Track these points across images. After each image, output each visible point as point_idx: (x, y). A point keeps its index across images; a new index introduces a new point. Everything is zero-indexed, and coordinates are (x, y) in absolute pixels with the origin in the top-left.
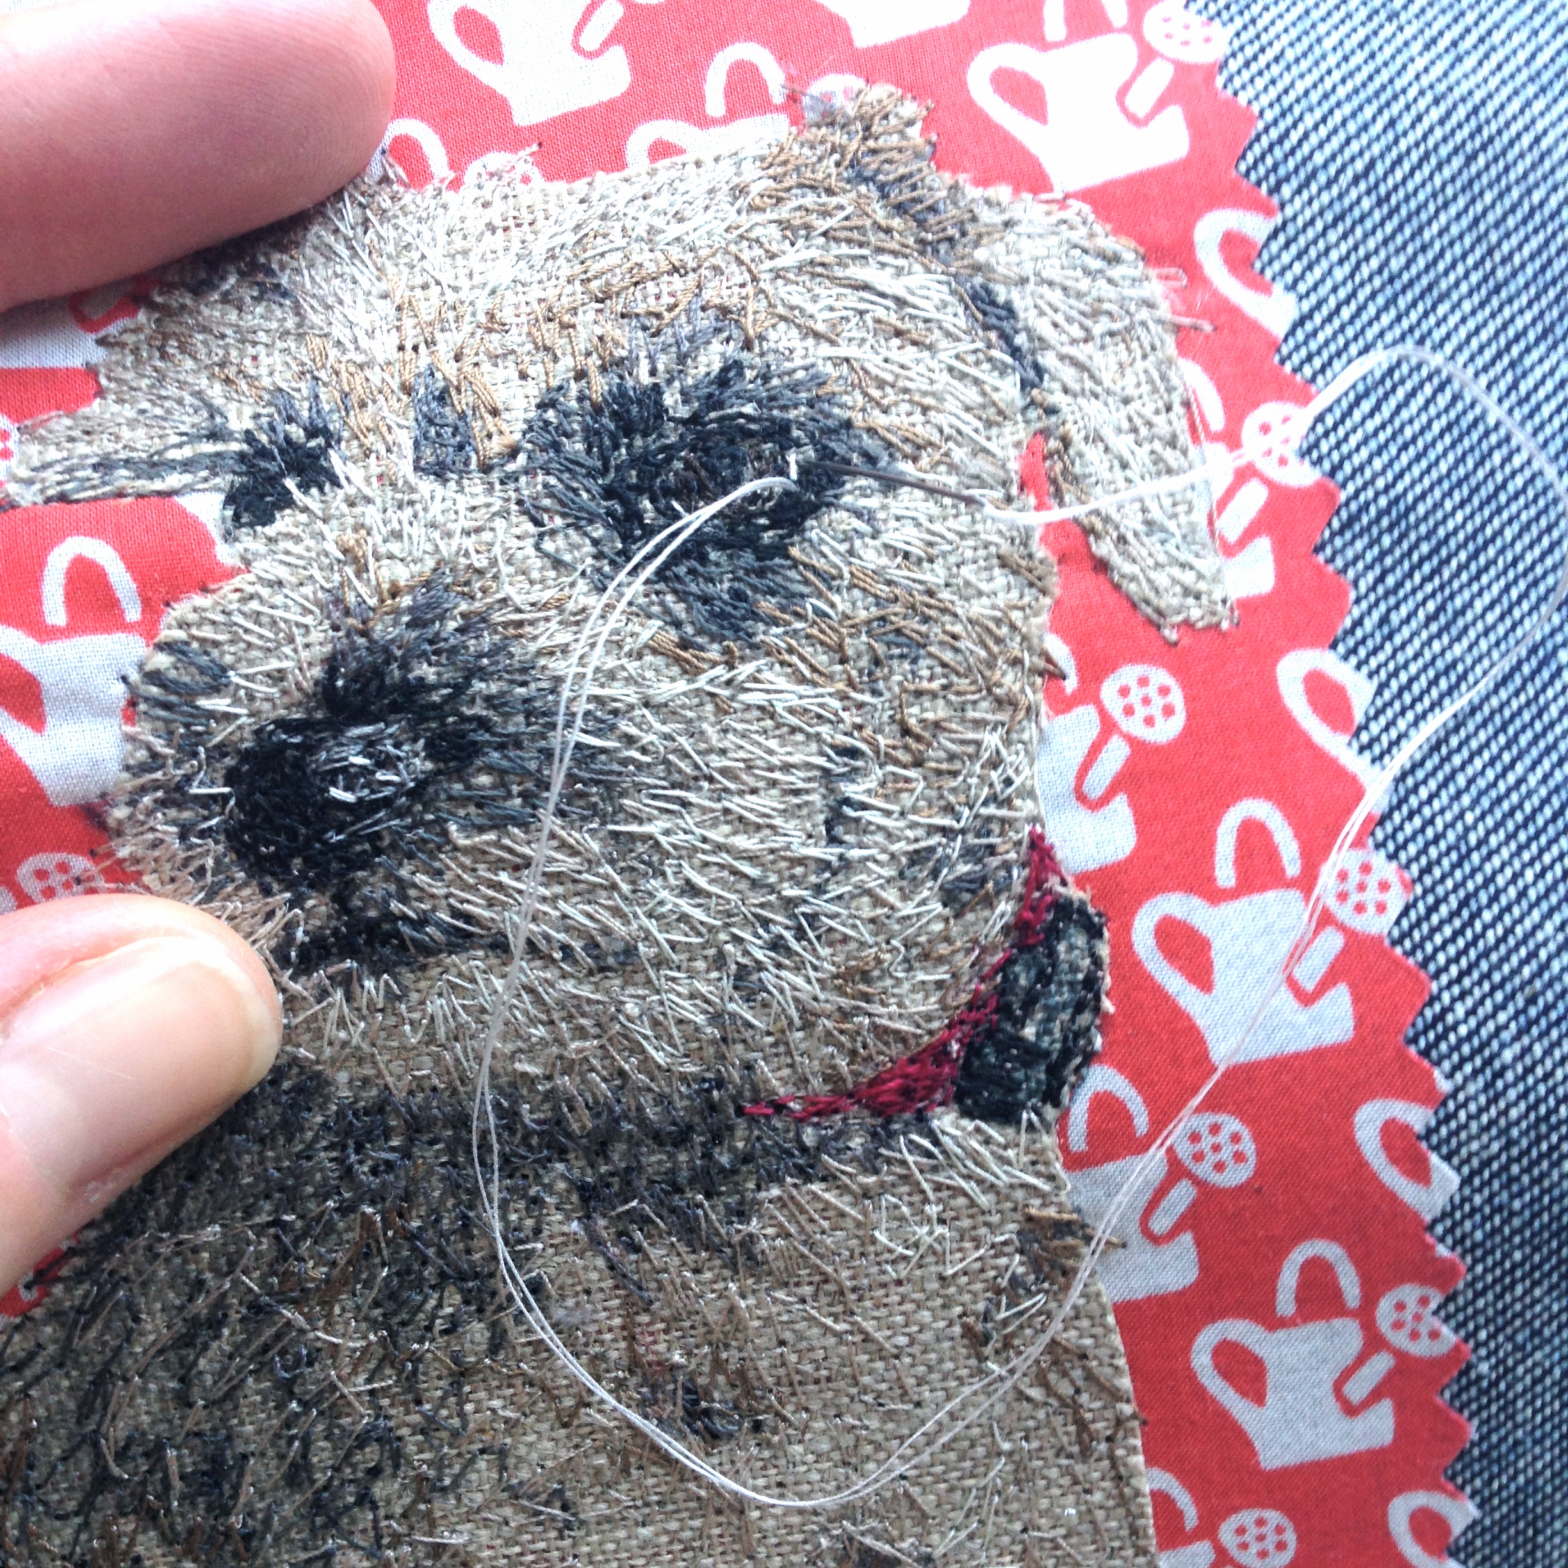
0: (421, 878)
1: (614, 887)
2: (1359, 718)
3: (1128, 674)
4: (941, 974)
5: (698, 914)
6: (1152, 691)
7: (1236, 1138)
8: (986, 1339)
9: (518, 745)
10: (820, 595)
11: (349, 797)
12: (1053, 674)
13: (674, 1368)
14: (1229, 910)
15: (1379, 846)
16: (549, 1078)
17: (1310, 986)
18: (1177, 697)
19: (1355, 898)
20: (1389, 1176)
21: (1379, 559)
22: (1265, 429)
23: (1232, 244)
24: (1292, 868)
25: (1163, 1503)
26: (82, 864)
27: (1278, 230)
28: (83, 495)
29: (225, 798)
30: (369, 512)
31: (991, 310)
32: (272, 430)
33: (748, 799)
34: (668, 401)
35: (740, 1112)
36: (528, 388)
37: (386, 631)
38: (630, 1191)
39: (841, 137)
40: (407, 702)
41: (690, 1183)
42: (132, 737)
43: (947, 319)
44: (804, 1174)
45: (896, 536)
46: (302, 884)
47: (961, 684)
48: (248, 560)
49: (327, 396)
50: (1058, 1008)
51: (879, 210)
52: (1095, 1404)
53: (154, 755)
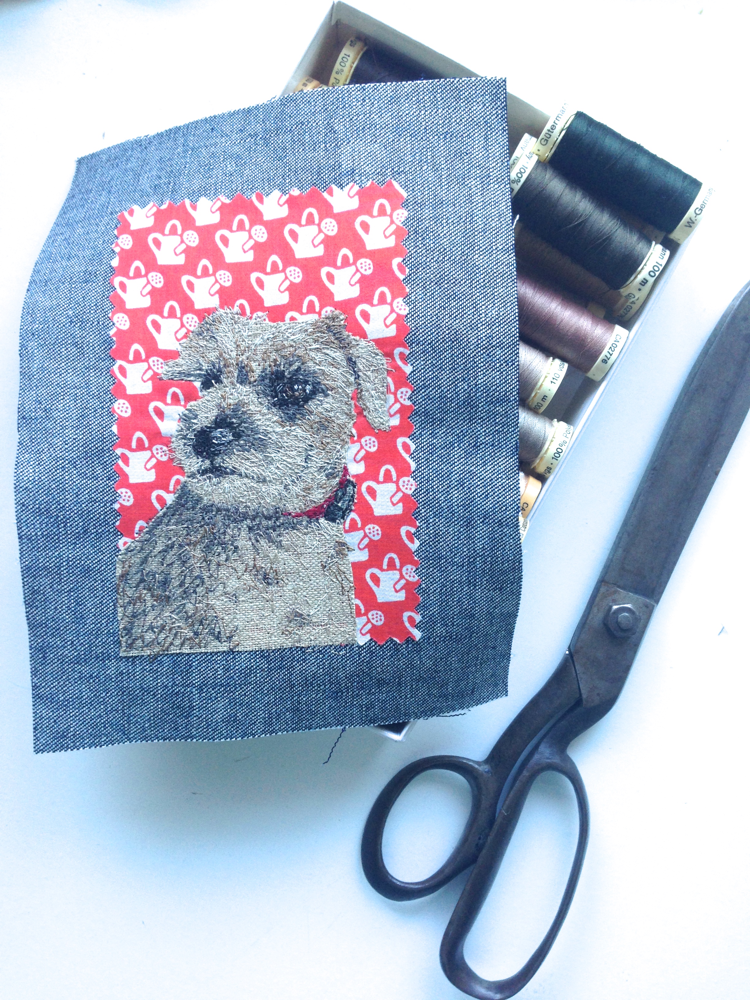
0: (227, 460)
1: (264, 466)
2: (412, 452)
3: (367, 438)
4: (324, 491)
5: (279, 473)
6: (371, 442)
7: (377, 530)
8: (325, 567)
9: (249, 436)
10: (309, 415)
11: (216, 442)
12: (352, 436)
13: (262, 568)
14: (381, 486)
15: (412, 477)
16: (246, 503)
17: (395, 502)
18: (376, 444)
19: (406, 486)
20: (407, 541)
21: (421, 421)
22: (402, 393)
23: (401, 355)
24: (394, 479)
25: (357, 607)
26: (165, 448)
27: (411, 353)
28: (175, 379)
29: (193, 439)
30: (227, 389)
31: (351, 362)
32: (211, 370)
33: (291, 452)
34: (286, 374)
35: (282, 514)
36: (260, 368)
37: (228, 412)
38: (258, 529)
39: (328, 321)
40: (230, 426)
41: (271, 528)
42: (179, 425)
43: (342, 363)
44: (293, 528)
45: (326, 406)
46: (205, 458)
47: (334, 436)
48: (204, 395)
49: (222, 364)
50: (346, 500)
51: (333, 338)
52: (345, 583)
53: (182, 429)
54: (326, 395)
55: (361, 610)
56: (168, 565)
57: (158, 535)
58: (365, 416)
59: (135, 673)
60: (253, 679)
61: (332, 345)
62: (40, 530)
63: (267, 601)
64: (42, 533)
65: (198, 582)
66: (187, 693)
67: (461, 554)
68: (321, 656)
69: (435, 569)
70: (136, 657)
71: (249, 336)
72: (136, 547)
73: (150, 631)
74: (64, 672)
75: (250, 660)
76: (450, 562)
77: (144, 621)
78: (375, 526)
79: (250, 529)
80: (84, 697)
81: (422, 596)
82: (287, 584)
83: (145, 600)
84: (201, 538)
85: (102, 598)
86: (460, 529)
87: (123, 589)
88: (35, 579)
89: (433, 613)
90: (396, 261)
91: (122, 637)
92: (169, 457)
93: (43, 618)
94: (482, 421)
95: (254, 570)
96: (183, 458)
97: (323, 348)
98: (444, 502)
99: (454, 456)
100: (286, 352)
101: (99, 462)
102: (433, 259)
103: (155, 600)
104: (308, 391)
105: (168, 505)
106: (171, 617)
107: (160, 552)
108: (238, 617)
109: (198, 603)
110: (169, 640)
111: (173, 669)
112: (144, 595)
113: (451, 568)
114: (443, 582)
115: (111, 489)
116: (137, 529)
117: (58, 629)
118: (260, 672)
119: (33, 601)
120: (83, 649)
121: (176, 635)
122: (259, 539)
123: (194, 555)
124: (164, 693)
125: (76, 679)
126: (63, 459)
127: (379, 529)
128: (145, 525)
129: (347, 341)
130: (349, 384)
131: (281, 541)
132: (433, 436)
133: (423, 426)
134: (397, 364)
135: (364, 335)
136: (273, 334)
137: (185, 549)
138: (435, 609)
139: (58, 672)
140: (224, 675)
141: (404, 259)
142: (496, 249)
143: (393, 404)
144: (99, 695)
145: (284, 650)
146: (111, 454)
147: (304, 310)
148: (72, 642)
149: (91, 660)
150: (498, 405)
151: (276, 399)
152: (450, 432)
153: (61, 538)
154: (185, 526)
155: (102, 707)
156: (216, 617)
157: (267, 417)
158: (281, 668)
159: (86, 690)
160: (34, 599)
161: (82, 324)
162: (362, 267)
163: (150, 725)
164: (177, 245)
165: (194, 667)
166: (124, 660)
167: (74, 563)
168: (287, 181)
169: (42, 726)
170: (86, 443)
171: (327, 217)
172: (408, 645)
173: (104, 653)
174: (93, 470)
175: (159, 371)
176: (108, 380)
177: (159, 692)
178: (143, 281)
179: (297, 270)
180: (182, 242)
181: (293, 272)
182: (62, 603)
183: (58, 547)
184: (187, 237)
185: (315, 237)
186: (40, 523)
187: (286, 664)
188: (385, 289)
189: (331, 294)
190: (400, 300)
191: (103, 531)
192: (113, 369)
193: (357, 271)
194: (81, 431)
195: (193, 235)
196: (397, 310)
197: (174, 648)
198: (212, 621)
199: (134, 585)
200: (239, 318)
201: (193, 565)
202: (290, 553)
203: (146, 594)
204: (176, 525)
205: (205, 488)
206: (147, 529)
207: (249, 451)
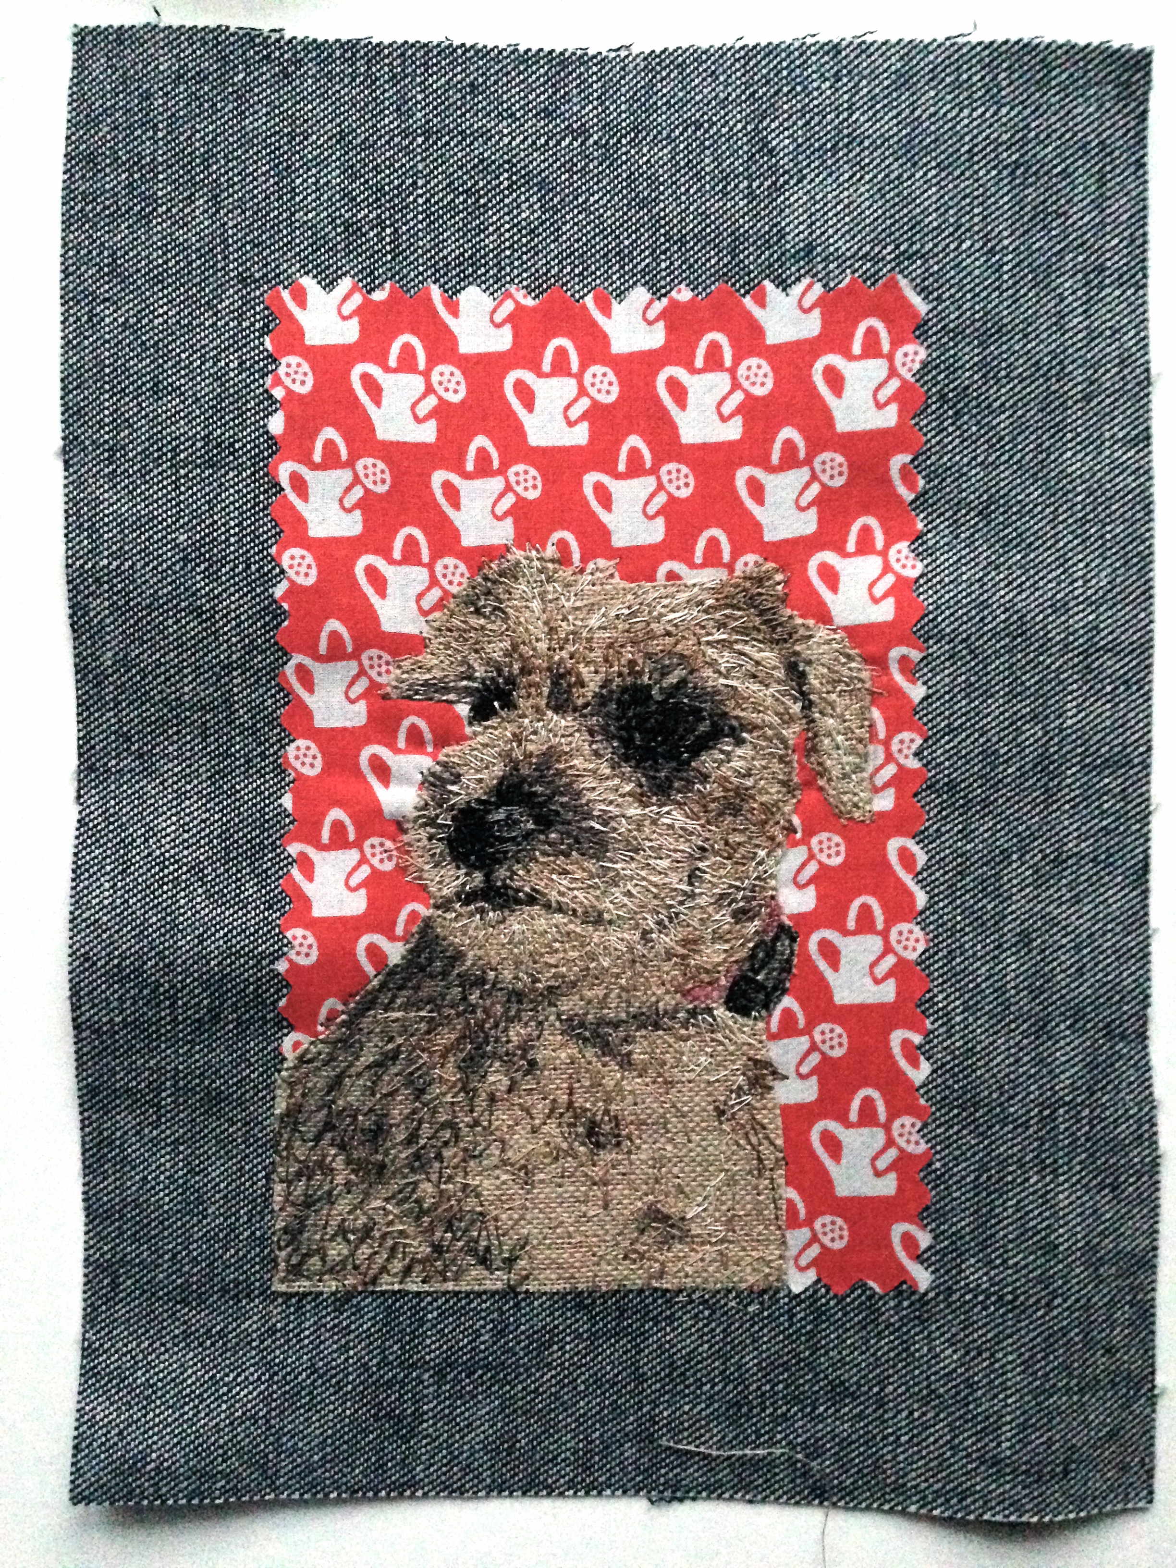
0: (521, 872)
1: (599, 888)
2: (919, 868)
3: (824, 836)
4: (726, 947)
5: (630, 904)
6: (832, 844)
7: (840, 1036)
8: (723, 1112)
9: (569, 824)
10: (701, 783)
11: (498, 834)
13: (586, 1110)
14: (850, 939)
15: (918, 923)
17: (880, 977)
18: (842, 848)
19: (904, 943)
20: (903, 1063)
21: (941, 804)
22: (902, 742)
23: (904, 660)
24: (880, 927)
25: (791, 1204)
26: (389, 844)
27: (924, 658)
28: (416, 697)
29: (449, 826)
30: (526, 721)
31: (795, 673)
32: (493, 678)
33: (658, 862)
34: (653, 693)
36: (598, 678)
37: (525, 771)
38: (582, 1025)
39: (748, 584)
40: (528, 800)
42: (419, 796)
43: (776, 673)
44: (657, 1026)
45: (736, 764)
46: (472, 868)
47: (753, 828)
48: (475, 734)
49: (516, 667)
50: (774, 969)
51: (757, 621)
52: (765, 1150)
53: (427, 804)
54: (740, 742)
56: (385, 1096)
57: (366, 1031)
58: (821, 789)
59: (302, 1331)
60: (555, 1356)
61: (755, 635)
62: (121, 1013)
63: (595, 1184)
64: (124, 1019)
65: (447, 1134)
67: (1023, 1099)
69: (963, 1128)
70: (305, 1295)
71: (575, 609)
72: (320, 1054)
73: (339, 1239)
74: (152, 1320)
75: (551, 1313)
77: (329, 1215)
78: (834, 1026)
79: (564, 1024)
80: (189, 1382)
81: (933, 1188)
82: (638, 1148)
83: (332, 1170)
84: (457, 1039)
85: (243, 1159)
86: (1021, 1041)
87: (288, 1142)
88: (106, 1114)
89: (958, 1232)
90: (899, 461)
91: (280, 1249)
92: (397, 864)
93: (118, 1198)
94: (1072, 808)
95: (570, 1114)
96: (427, 867)
97: (736, 641)
98: (987, 979)
99: (1010, 881)
100: (656, 646)
101: (253, 871)
102: (975, 459)
103: (353, 1171)
105: (390, 967)
106: (384, 1209)
107: (369, 1067)
108: (529, 1215)
109: (446, 1182)
110: (380, 1260)
111: (385, 1326)
112: (330, 1158)
113: (1001, 1129)
114: (980, 1160)
115: (273, 928)
116: (323, 1013)
117: (146, 1226)
118: (572, 1341)
119: (98, 1160)
120: (195, 1270)
121: (393, 1249)
122: (581, 1046)
123: (441, 1077)
125: (176, 1336)
126: (176, 862)
127: (845, 1036)
128: (340, 1007)
129: (789, 629)
130: (788, 719)
131: (629, 1054)
132: (965, 837)
133: (945, 813)
134: (892, 679)
135: (824, 617)
136: (629, 608)
137: (421, 1062)
138: (964, 1222)
139: (139, 1321)
140: (495, 1343)
141: (916, 458)
143: (882, 766)
144: (222, 1379)
145: (626, 1295)
146: (279, 855)
147: (698, 558)
148: (174, 1256)
149: (212, 1295)
151: (630, 746)
152: (1003, 828)
153: (163, 1031)
154: (425, 1013)
156: (481, 1214)
157: (610, 783)
158: (617, 1334)
159: (196, 1364)
160: (102, 1157)
161: (211, 566)
162: (824, 471)
163: (324, 1457)
164: (417, 396)
165: (429, 1325)
166: (280, 1300)
167: (189, 1082)
168: (663, 265)
169: (91, 1444)
170: (228, 830)
171: (751, 354)
172: (900, 1303)
173: (240, 1283)
174: (239, 887)
175: (382, 680)
176: (273, 696)
177: (351, 1378)
178: (345, 476)
179: (685, 470)
180: (429, 390)
181: (674, 475)
182: (158, 1167)
183: (156, 1048)
184: (439, 378)
185: (724, 398)
186: (120, 998)
187: (630, 1325)
188: (872, 522)
189: (758, 527)
190: (903, 546)
191: (252, 1017)
192: (284, 673)
193: (814, 477)
194: (217, 804)
195: (452, 374)
196: (897, 567)
197: (389, 1279)
198: (473, 1222)
199: (310, 1136)
200: (555, 571)
201: (437, 1098)
202: (648, 1080)
203: (335, 1155)
204: (405, 1010)
205: (470, 932)
206: (344, 1017)
207: (567, 855)
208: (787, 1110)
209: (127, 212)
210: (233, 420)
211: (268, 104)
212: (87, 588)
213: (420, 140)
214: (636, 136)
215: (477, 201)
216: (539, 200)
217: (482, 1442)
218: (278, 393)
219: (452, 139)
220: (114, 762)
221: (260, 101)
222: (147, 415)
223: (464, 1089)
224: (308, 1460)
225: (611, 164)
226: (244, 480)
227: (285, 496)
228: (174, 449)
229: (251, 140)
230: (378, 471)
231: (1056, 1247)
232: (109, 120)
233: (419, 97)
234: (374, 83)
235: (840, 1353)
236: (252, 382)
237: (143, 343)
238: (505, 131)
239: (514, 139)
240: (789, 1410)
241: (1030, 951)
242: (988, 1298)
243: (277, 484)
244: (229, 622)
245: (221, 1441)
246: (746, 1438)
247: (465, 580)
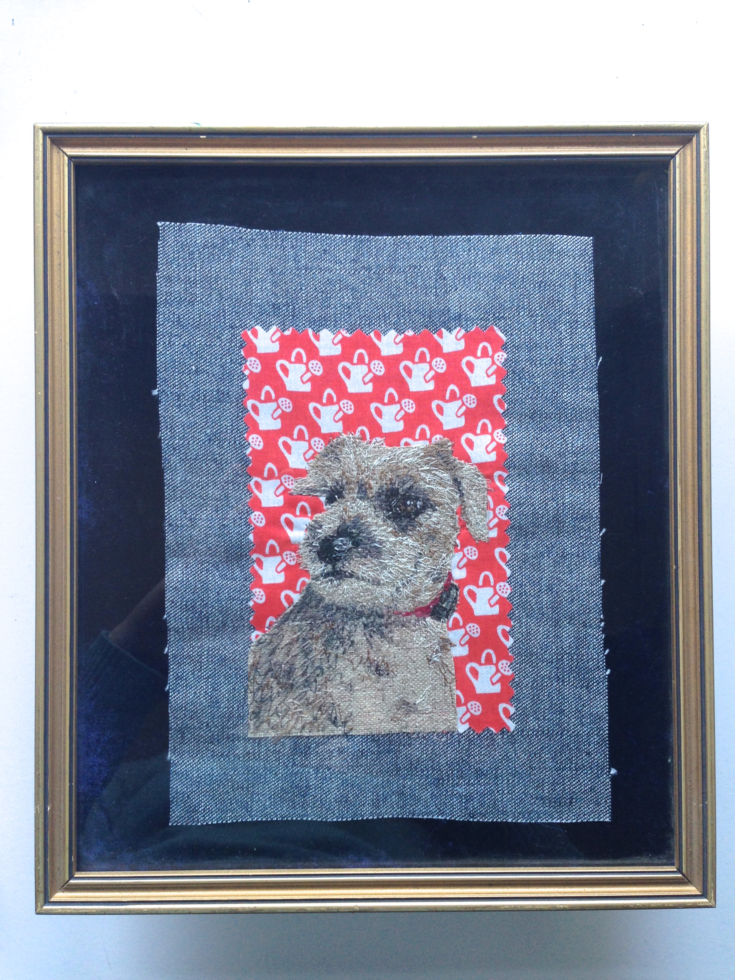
0: (347, 565)
1: (378, 570)
2: (507, 560)
3: (469, 548)
4: (430, 593)
6: (473, 551)
7: (477, 628)
9: (366, 544)
10: (419, 527)
11: (337, 549)
12: (456, 546)
13: (375, 660)
14: (480, 589)
15: (507, 582)
16: (362, 603)
17: (492, 604)
18: (477, 553)
19: (502, 590)
20: (502, 639)
21: (516, 534)
22: (500, 509)
23: (500, 477)
24: (492, 584)
25: (458, 697)
26: (293, 554)
27: (508, 475)
28: (304, 494)
29: (318, 546)
30: (349, 503)
31: (457, 482)
32: (335, 486)
33: (403, 559)
34: (400, 491)
35: (393, 613)
36: (377, 485)
37: (348, 523)
38: (373, 626)
40: (350, 535)
41: (383, 625)
42: (306, 534)
43: (449, 483)
44: (403, 626)
45: (434, 519)
46: (328, 563)
47: (440, 545)
48: (328, 509)
49: (344, 481)
50: (450, 602)
51: (441, 461)
52: (448, 676)
53: (308, 537)
54: (434, 510)
55: (461, 700)
56: (293, 656)
57: (285, 630)
58: (468, 529)
59: (261, 753)
60: (364, 761)
61: (440, 467)
62: (186, 624)
63: (379, 690)
64: (188, 626)
65: (318, 672)
66: (305, 773)
67: (551, 652)
68: (425, 742)
69: (527, 664)
71: (368, 458)
72: (266, 640)
73: (275, 715)
74: (199, 751)
75: (362, 744)
76: (540, 659)
77: (271, 706)
78: (475, 625)
79: (365, 626)
80: (215, 775)
81: (515, 689)
82: (396, 675)
83: (272, 687)
84: (322, 633)
85: (235, 684)
86: (549, 629)
87: (253, 676)
88: (179, 666)
89: (526, 706)
90: (497, 397)
91: (251, 720)
93: (184, 702)
94: (568, 535)
95: (368, 662)
96: (309, 563)
97: (433, 470)
98: (536, 604)
99: (544, 564)
100: (400, 472)
101: (238, 565)
102: (528, 396)
103: (280, 687)
104: (418, 507)
105: (295, 604)
106: (293, 702)
107: (286, 645)
108: (352, 704)
109: (318, 691)
110: (292, 723)
111: (294, 750)
112: (271, 683)
113: (542, 664)
114: (534, 677)
115: (247, 589)
116: (267, 624)
117: (196, 712)
118: (371, 755)
119: (176, 686)
120: (216, 730)
121: (297, 719)
122: (372, 634)
123: (316, 648)
124: (285, 773)
125: (209, 757)
126: (207, 562)
127: (479, 628)
128: (275, 620)
129: (454, 464)
130: (454, 501)
131: (392, 637)
132: (525, 547)
133: (517, 538)
134: (496, 484)
135: (468, 459)
136: (390, 457)
137: (308, 642)
138: (527, 702)
139: (194, 751)
140: (339, 757)
141: (504, 396)
142: (582, 387)
143: (492, 519)
144: (228, 773)
145: (392, 735)
146: (248, 559)
147: (417, 437)
148: (208, 724)
149: (223, 740)
150: (582, 521)
151: (391, 513)
152: (541, 543)
153: (203, 631)
154: (309, 622)
155: (230, 784)
156: (333, 704)
157: (383, 528)
158: (389, 751)
159: (217, 768)
160: (178, 684)
161: (220, 442)
162: (467, 402)
163: (271, 803)
164: (303, 373)
165: (312, 749)
166: (251, 741)
167: (214, 652)
168: (402, 321)
169: (177, 800)
170: (227, 549)
171: (437, 356)
172: (503, 736)
173: (235, 735)
174: (233, 572)
175: (290, 487)
176: (245, 494)
177: (281, 771)
178: (273, 405)
179: (411, 401)
180: (308, 370)
181: (407, 404)
182: (201, 688)
183: (200, 638)
184: (312, 366)
185: (427, 374)
186: (186, 618)
187: (394, 748)
188: (486, 421)
189: (441, 424)
190: (499, 431)
191: (239, 625)
192: (250, 484)
193: (463, 404)
194: (222, 539)
195: (317, 364)
196: (497, 439)
197: (296, 731)
198: (330, 707)
199: (263, 673)
200: (360, 442)
201: (314, 657)
202: (399, 648)
203: (273, 681)
204: (301, 621)
205: (327, 589)
206: (276, 624)
207: (365, 557)
208: (456, 659)
209: (184, 300)
210: (228, 383)
211: (242, 257)
212: (170, 452)
213: (303, 271)
214: (391, 270)
215: (327, 295)
216: (352, 295)
217: (334, 798)
218: (247, 373)
219: (316, 271)
220: (179, 522)
221: (238, 256)
222: (193, 381)
223: (325, 653)
224: (264, 804)
225: (381, 281)
226: (233, 407)
227: (250, 414)
228: (204, 395)
229: (235, 271)
230: (287, 403)
231: (564, 711)
232: (176, 263)
233: (303, 255)
234: (284, 249)
235: (479, 757)
236: (236, 368)
237: (191, 353)
238: (338, 268)
239: (341, 271)
240: (459, 781)
241: (552, 593)
242: (538, 733)
243: (246, 409)
244: (227, 464)
245: (229, 797)
246: (442, 793)
247: (323, 447)
